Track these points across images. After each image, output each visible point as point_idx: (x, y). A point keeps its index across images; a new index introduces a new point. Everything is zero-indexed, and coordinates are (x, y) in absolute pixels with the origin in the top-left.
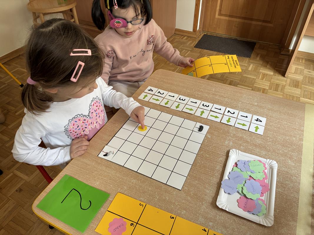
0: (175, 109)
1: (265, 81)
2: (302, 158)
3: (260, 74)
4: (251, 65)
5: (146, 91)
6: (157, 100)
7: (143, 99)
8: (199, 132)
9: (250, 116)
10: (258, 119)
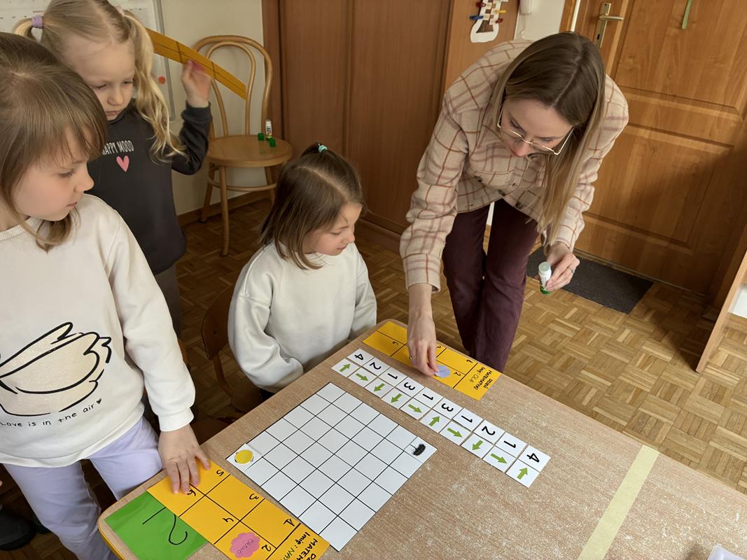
0: (389, 402)
1: (647, 373)
2: (584, 550)
3: (640, 355)
4: (627, 332)
5: (352, 357)
6: (364, 378)
7: (340, 372)
8: (414, 456)
9: (521, 444)
10: (533, 454)
